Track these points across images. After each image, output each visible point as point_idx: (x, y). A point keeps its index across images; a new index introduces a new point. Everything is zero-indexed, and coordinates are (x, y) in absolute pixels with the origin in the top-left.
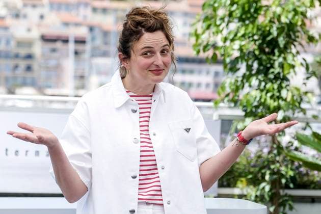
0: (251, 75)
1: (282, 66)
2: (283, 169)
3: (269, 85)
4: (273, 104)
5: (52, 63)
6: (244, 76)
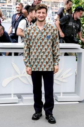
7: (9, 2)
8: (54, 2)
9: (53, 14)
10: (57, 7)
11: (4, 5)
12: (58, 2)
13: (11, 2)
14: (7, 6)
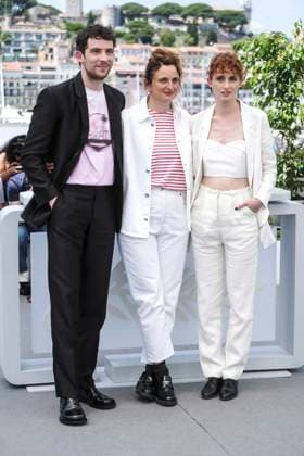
0: (272, 98)
1: (293, 91)
2: (296, 164)
3: (285, 105)
4: (288, 117)
6: (267, 98)
7: (46, 56)
8: (190, 53)
9: (188, 91)
10: (200, 68)
11: (29, 68)
12: (201, 53)
13: (52, 57)
14: (39, 69)
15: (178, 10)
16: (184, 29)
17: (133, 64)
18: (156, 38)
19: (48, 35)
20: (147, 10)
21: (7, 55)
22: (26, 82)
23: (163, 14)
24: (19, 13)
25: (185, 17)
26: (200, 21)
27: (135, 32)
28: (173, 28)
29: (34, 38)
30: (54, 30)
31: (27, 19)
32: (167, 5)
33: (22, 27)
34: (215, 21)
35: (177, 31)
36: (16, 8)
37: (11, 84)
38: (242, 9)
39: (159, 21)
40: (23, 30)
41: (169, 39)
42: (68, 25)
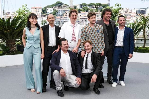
5: (82, 22)
7: (66, 15)
10: (99, 17)
11: (62, 18)
12: (99, 14)
14: (64, 18)
15: (94, 5)
16: (95, 8)
17: (84, 16)
18: (89, 11)
19: (66, 10)
20: (87, 5)
21: (57, 15)
22: (61, 21)
23: (91, 5)
24: (60, 6)
25: (95, 6)
26: (99, 7)
27: (84, 10)
28: (93, 8)
29: (63, 11)
30: (67, 9)
31: (61, 7)
32: (91, 3)
33: (60, 9)
34: (102, 7)
35: (94, 9)
36: (59, 5)
37: (58, 21)
38: (108, 4)
39: (90, 7)
40: (61, 9)
41: (92, 11)
42: (70, 8)
